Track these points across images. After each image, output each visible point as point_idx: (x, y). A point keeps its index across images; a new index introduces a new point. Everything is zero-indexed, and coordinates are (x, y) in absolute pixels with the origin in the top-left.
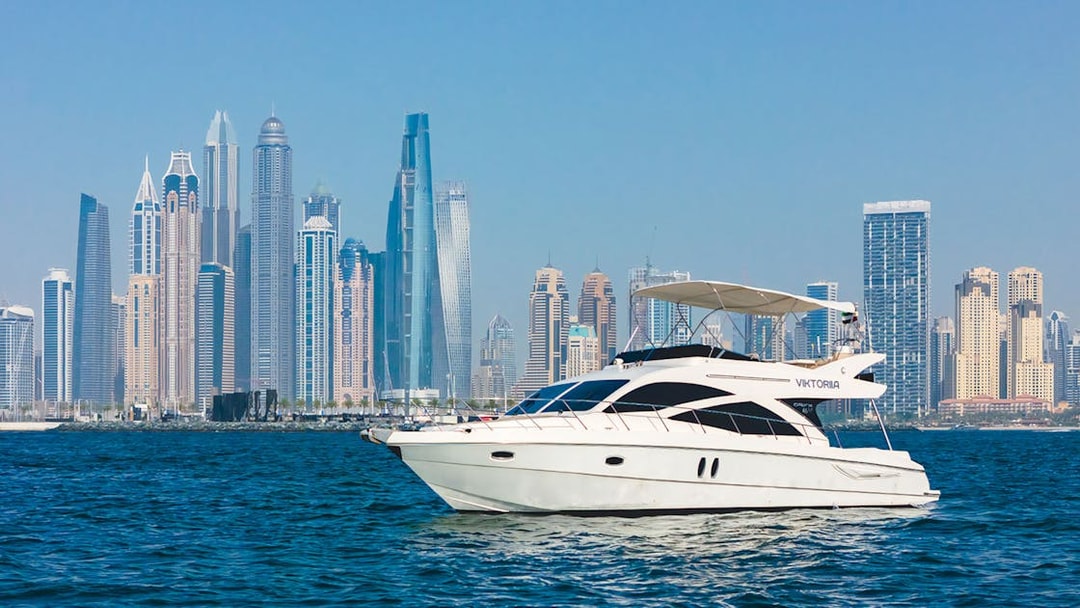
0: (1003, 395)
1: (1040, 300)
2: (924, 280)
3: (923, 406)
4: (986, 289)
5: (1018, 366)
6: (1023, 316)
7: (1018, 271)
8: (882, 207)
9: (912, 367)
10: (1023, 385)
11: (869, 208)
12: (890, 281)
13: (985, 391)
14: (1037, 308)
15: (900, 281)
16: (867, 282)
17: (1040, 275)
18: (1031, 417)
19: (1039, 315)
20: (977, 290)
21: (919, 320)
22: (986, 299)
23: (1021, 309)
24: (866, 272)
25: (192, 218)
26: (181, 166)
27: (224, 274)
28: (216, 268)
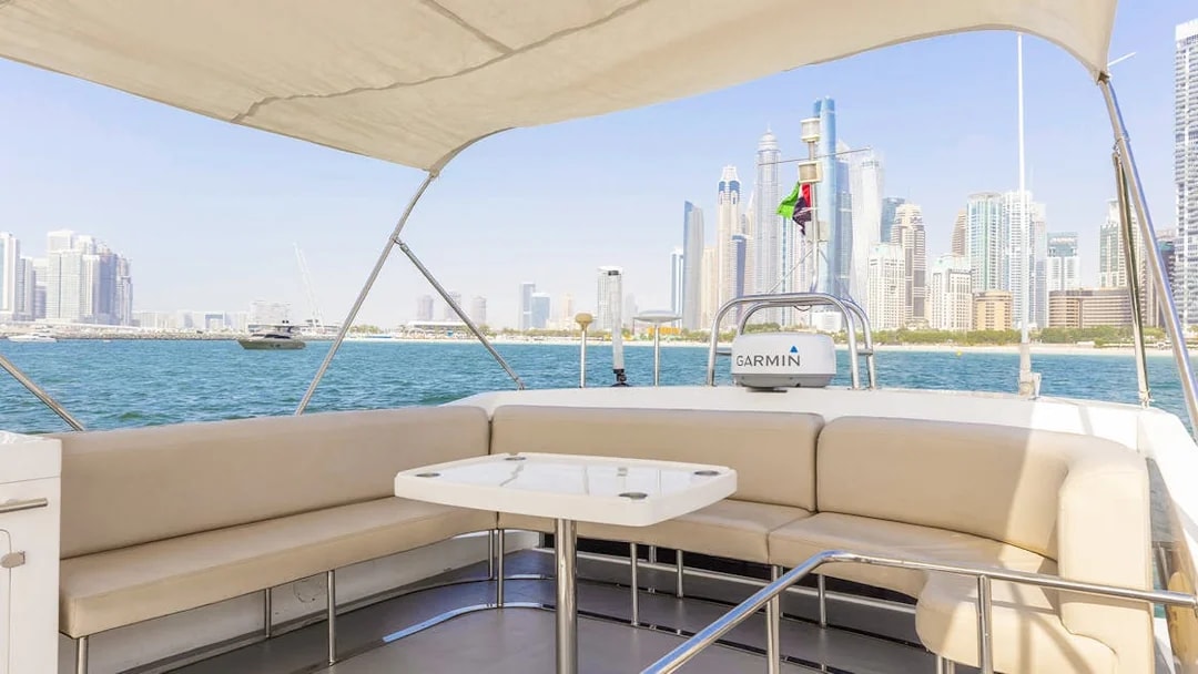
25: (734, 207)
26: (728, 175)
27: (745, 240)
28: (740, 238)
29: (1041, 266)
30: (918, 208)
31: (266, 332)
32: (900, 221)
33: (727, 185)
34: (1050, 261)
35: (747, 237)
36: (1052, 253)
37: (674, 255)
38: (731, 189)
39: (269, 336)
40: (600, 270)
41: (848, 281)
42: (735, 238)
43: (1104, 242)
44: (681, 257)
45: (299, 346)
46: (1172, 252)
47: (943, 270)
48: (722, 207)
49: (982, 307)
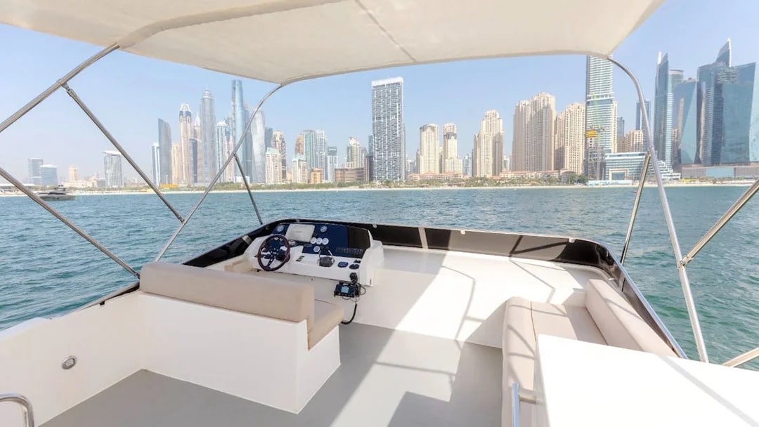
0: (441, 172)
1: (455, 132)
2: (400, 116)
3: (400, 177)
4: (433, 129)
5: (447, 160)
6: (448, 138)
7: (447, 125)
8: (381, 83)
9: (395, 159)
10: (449, 167)
11: (374, 83)
12: (384, 118)
13: (432, 170)
14: (454, 135)
15: (388, 117)
16: (374, 119)
17: (455, 126)
18: (452, 181)
19: (455, 138)
20: (429, 130)
21: (398, 136)
22: (433, 133)
23: (448, 136)
24: (374, 114)
25: (189, 124)
26: (184, 107)
27: (197, 142)
28: (193, 140)
29: (326, 158)
30: (282, 133)
31: (49, 192)
32: (275, 138)
33: (184, 113)
34: (328, 157)
35: (198, 140)
36: (330, 154)
37: (153, 147)
38: (187, 115)
39: (51, 193)
40: (105, 153)
41: (251, 162)
42: (190, 140)
43: (348, 151)
44: (158, 148)
45: (71, 198)
46: (372, 157)
47: (297, 160)
48: (182, 124)
49: (312, 174)
